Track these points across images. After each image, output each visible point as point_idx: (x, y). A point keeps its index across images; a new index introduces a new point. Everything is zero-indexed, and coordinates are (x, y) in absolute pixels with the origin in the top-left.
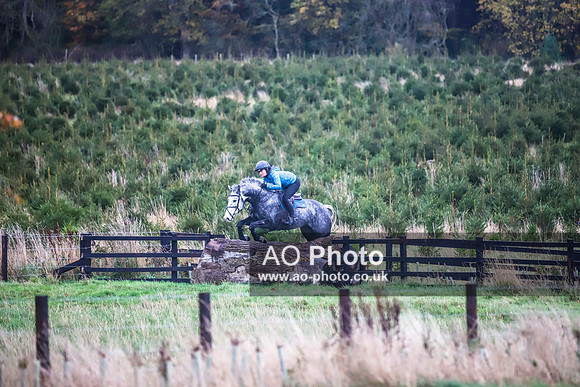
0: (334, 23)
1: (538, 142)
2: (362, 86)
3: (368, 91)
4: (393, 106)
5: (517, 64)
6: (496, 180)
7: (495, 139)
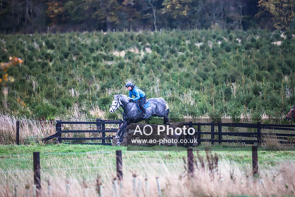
0: (185, 13)
1: (289, 74)
2: (198, 45)
3: (202, 48)
4: (215, 55)
5: (278, 34)
6: (267, 93)
7: (267, 72)
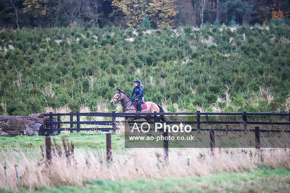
0: (44, 12)
1: (141, 67)
2: (58, 42)
3: (62, 44)
4: (74, 51)
5: (131, 31)
6: (122, 85)
7: (121, 66)
